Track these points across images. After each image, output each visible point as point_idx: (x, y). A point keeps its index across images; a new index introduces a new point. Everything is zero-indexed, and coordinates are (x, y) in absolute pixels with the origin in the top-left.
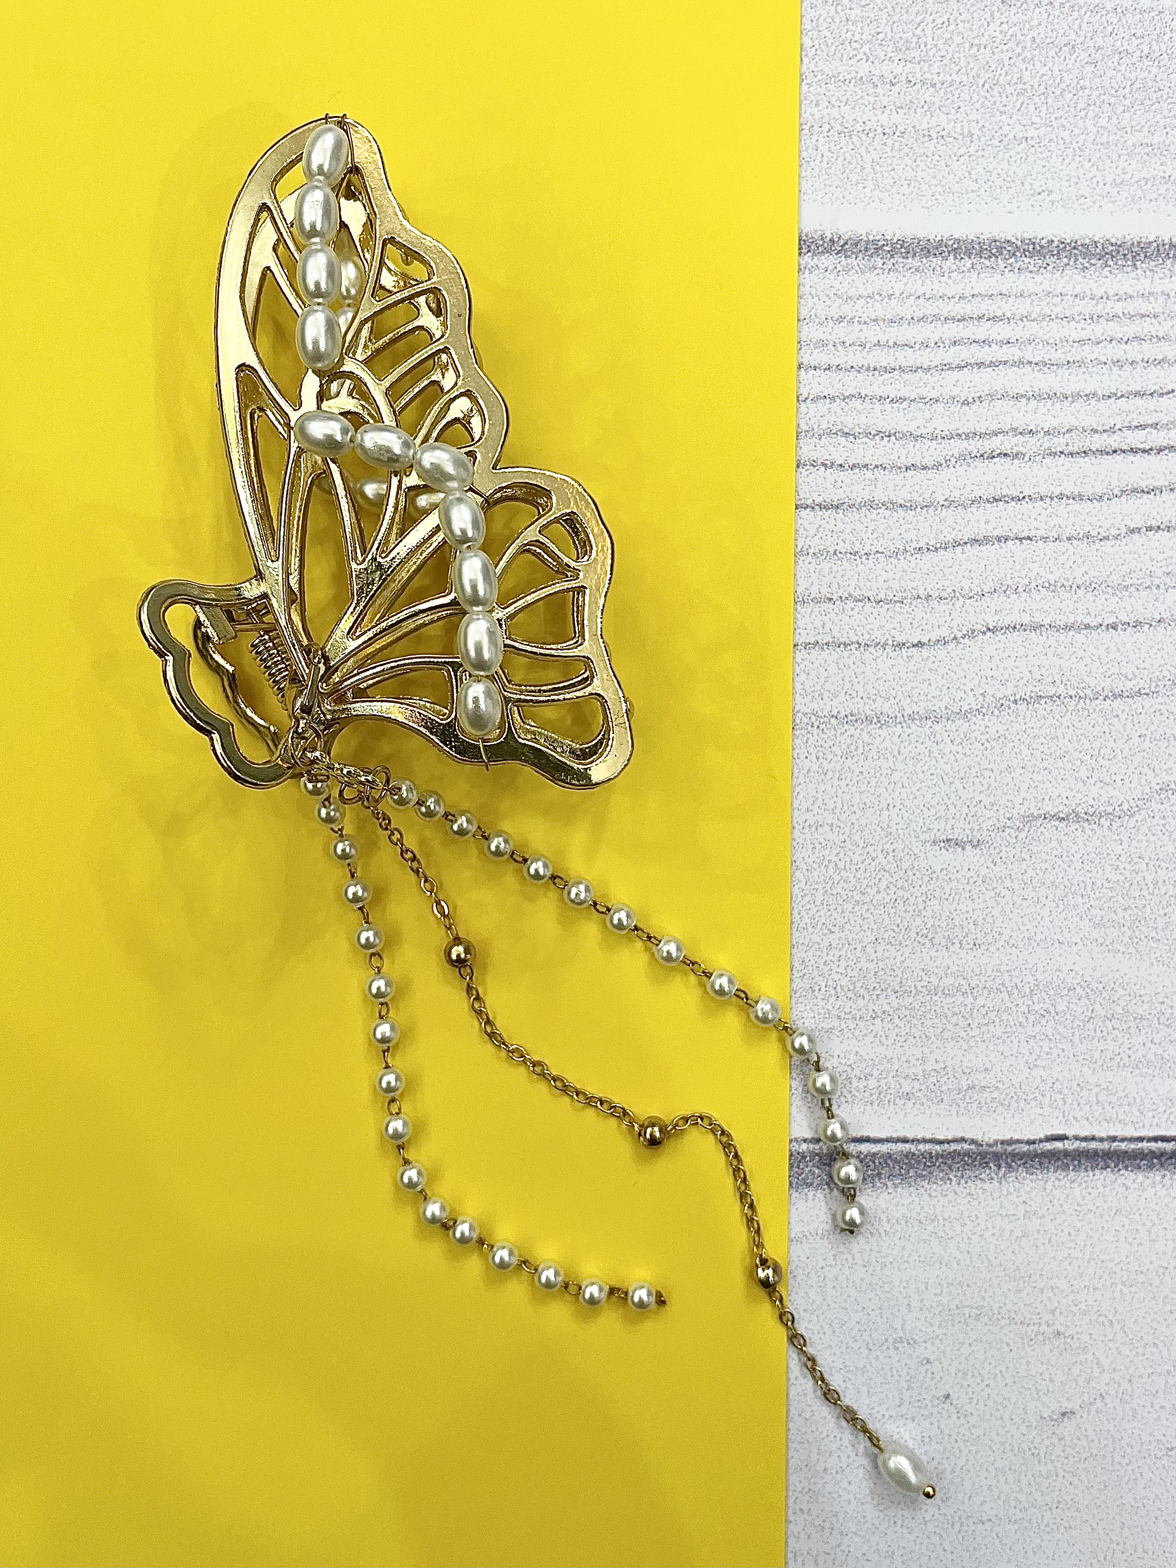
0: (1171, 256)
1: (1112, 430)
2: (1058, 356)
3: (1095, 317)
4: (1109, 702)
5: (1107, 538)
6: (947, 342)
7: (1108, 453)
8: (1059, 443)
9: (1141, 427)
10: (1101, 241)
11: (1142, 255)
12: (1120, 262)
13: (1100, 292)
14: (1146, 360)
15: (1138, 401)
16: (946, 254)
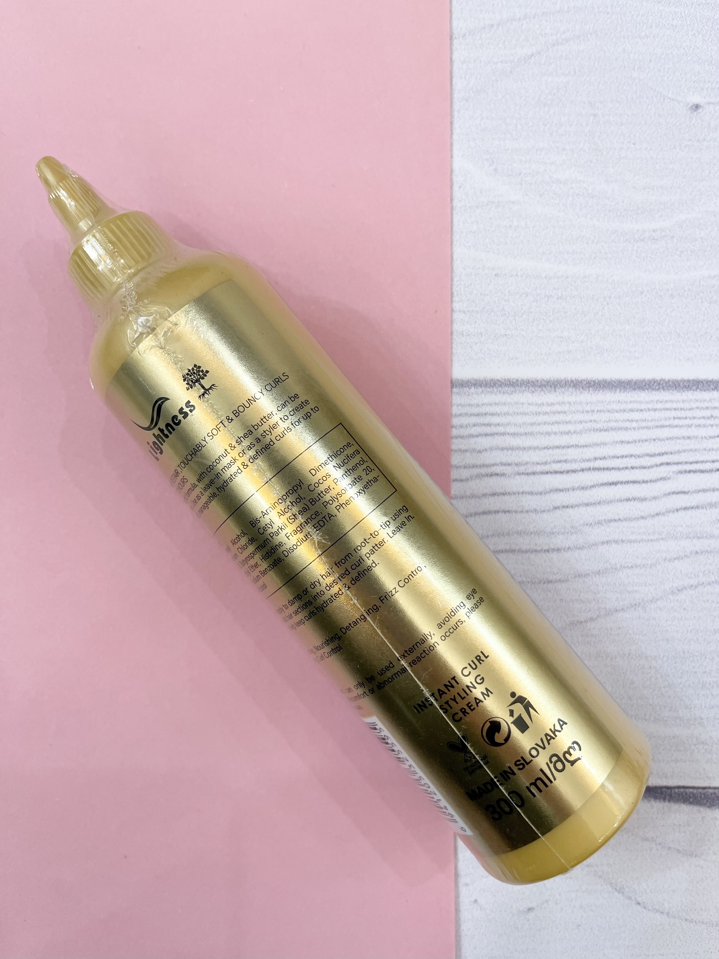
0: (572, 386)
1: (546, 463)
2: (521, 430)
3: (538, 413)
4: (546, 585)
5: (544, 511)
6: (471, 425)
7: (544, 473)
8: (522, 469)
9: (560, 462)
10: (540, 380)
11: (559, 386)
12: (548, 389)
13: (539, 402)
14: (561, 431)
15: (558, 451)
16: (471, 386)
